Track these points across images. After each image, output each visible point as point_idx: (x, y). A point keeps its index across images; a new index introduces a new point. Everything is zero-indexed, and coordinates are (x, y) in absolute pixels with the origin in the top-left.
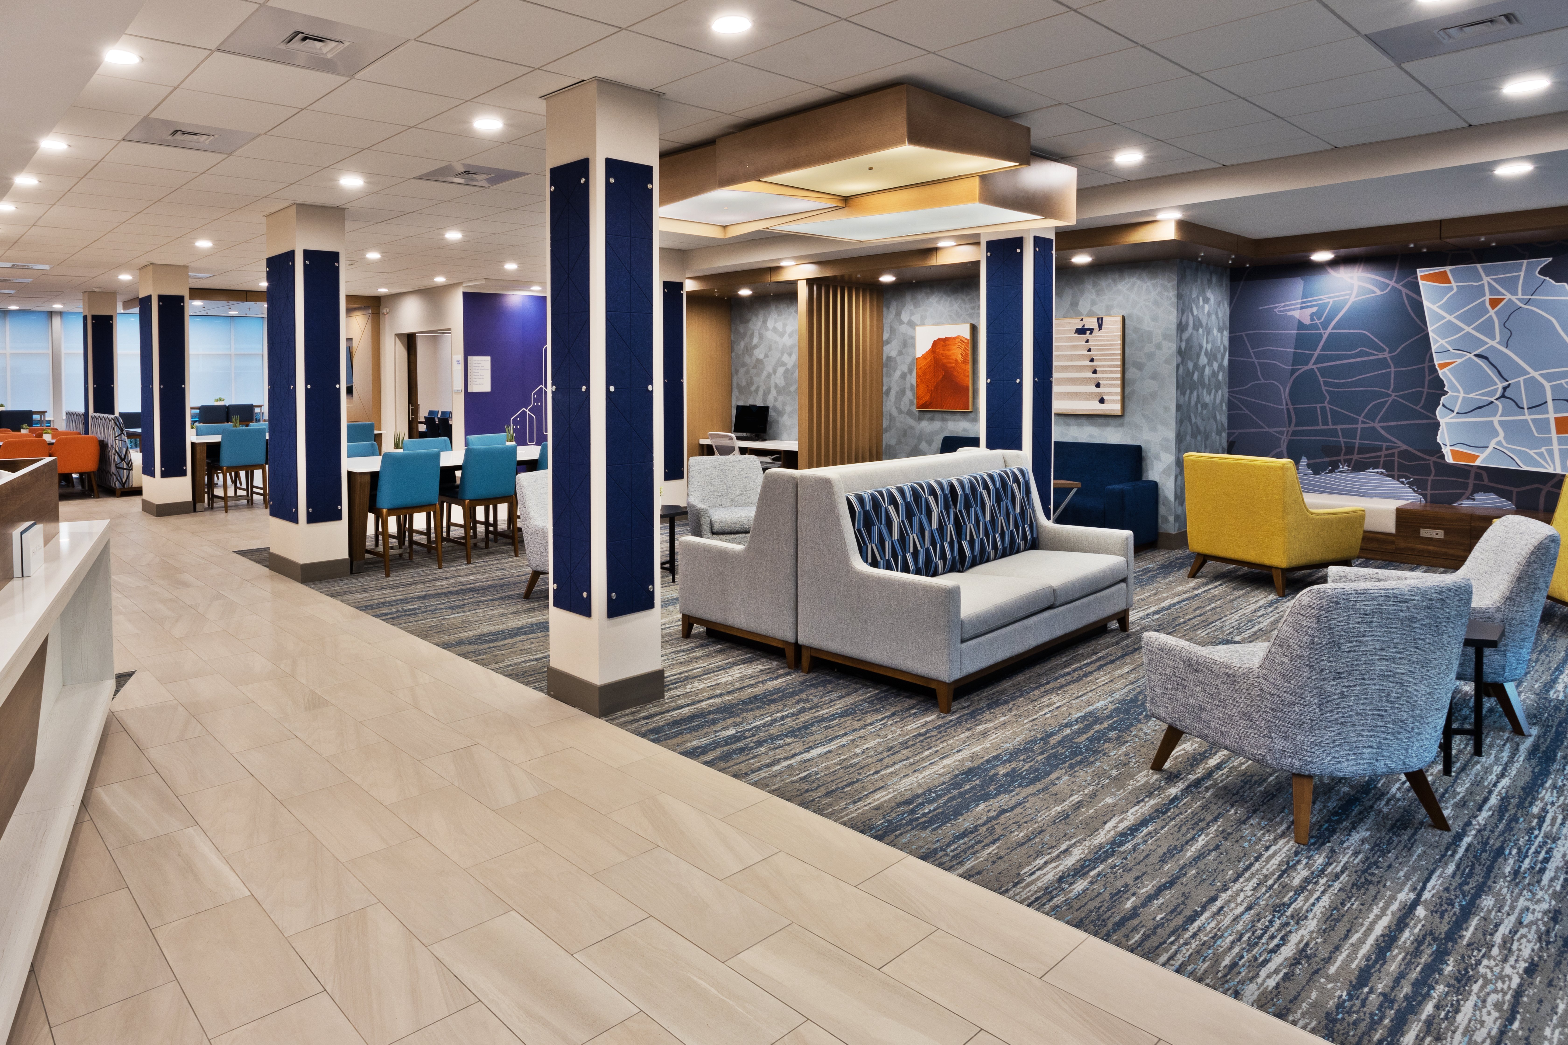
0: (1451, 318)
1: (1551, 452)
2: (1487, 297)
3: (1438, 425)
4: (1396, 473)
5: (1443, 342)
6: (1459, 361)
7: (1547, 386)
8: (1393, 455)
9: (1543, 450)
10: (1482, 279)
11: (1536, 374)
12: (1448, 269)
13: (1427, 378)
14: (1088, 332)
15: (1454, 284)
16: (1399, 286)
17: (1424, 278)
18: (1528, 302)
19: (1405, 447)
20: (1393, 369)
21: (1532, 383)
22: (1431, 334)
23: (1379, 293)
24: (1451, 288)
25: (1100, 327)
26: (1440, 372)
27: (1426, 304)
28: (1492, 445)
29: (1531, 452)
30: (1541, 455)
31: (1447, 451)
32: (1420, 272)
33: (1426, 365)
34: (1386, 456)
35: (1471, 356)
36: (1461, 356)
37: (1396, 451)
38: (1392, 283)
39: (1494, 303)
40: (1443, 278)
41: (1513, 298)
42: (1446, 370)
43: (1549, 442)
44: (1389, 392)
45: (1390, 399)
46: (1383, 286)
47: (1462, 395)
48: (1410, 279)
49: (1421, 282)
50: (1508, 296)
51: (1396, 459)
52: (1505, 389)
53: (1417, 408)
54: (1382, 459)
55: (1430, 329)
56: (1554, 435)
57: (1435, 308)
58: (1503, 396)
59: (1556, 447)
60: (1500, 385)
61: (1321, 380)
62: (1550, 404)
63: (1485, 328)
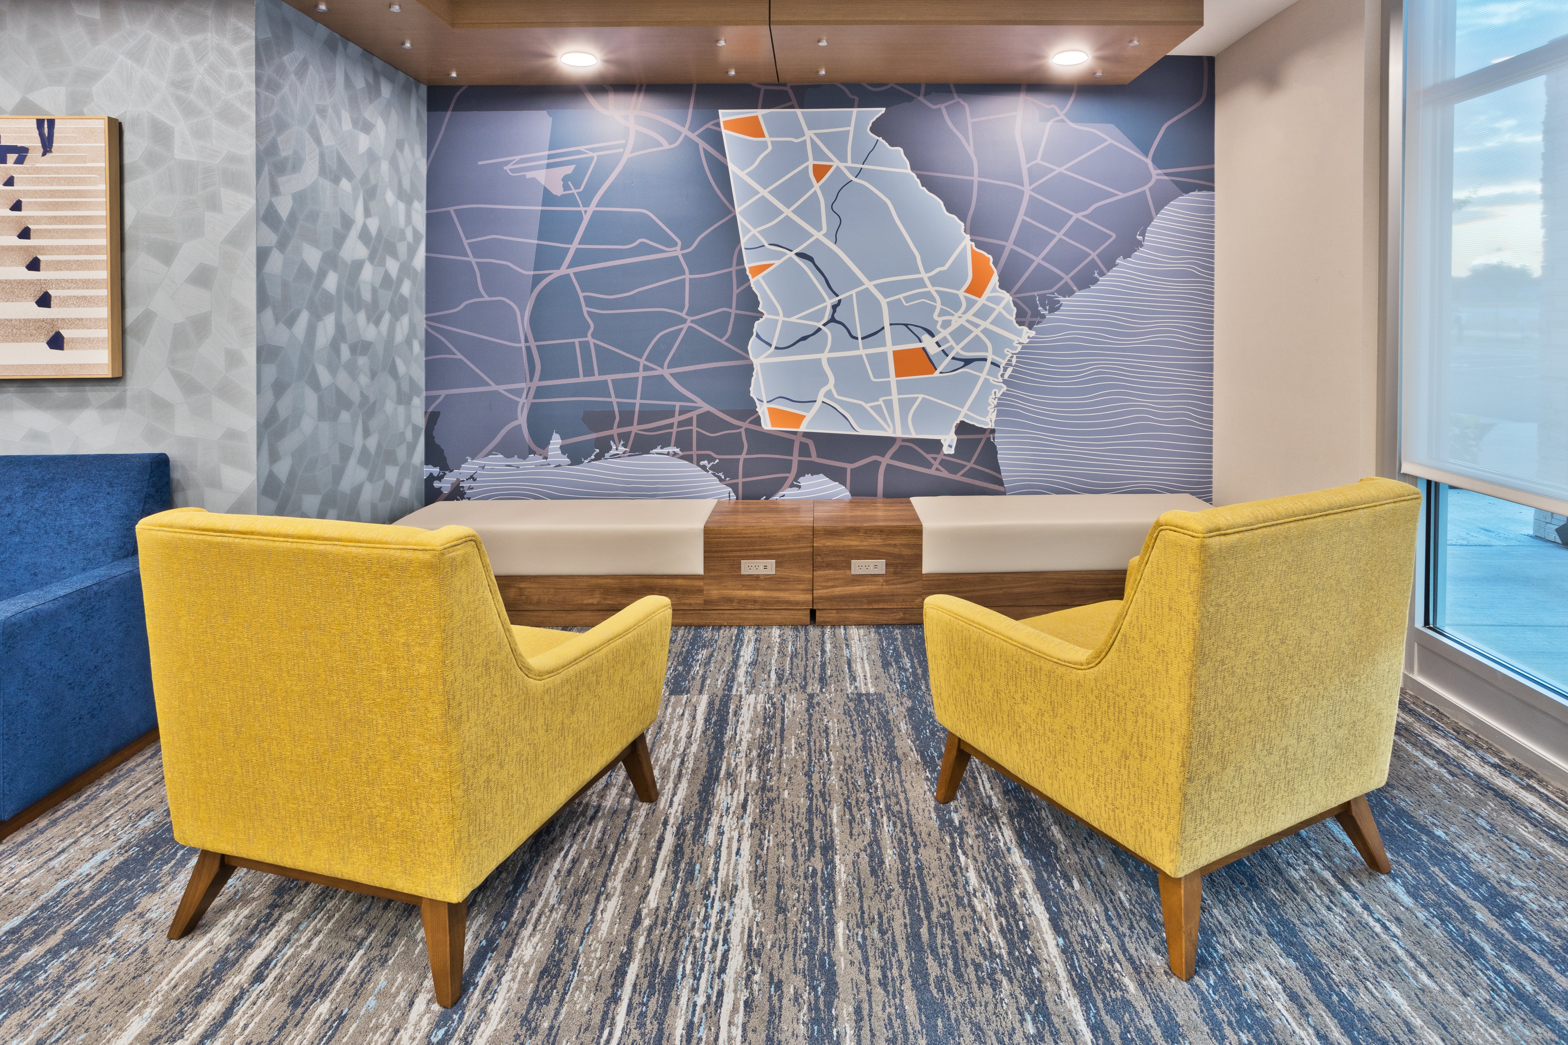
0: (764, 193)
1: (889, 403)
2: (811, 163)
3: (750, 368)
4: (695, 452)
5: (755, 231)
6: (777, 263)
7: (883, 302)
8: (689, 422)
9: (880, 400)
10: (803, 135)
11: (869, 285)
12: (760, 113)
13: (736, 292)
15: (768, 139)
16: (694, 136)
17: (731, 125)
18: (859, 173)
19: (706, 407)
20: (687, 276)
21: (867, 299)
22: (739, 219)
23: (666, 146)
24: (764, 145)
26: (752, 281)
27: (732, 168)
28: (821, 398)
29: (867, 406)
30: (878, 409)
31: (762, 410)
32: (725, 115)
33: (734, 269)
34: (681, 424)
35: (792, 255)
36: (780, 256)
37: (694, 415)
38: (685, 131)
39: (820, 172)
40: (753, 128)
41: (842, 166)
42: (759, 277)
43: (885, 389)
44: (683, 315)
45: (685, 327)
46: (672, 136)
47: (781, 318)
48: (709, 125)
49: (725, 132)
50: (836, 163)
51: (695, 428)
52: (835, 307)
53: (722, 341)
54: (675, 430)
55: (738, 210)
56: (892, 377)
57: (743, 175)
58: (832, 320)
59: (895, 397)
60: (830, 301)
61: (581, 295)
62: (887, 329)
63: (809, 212)
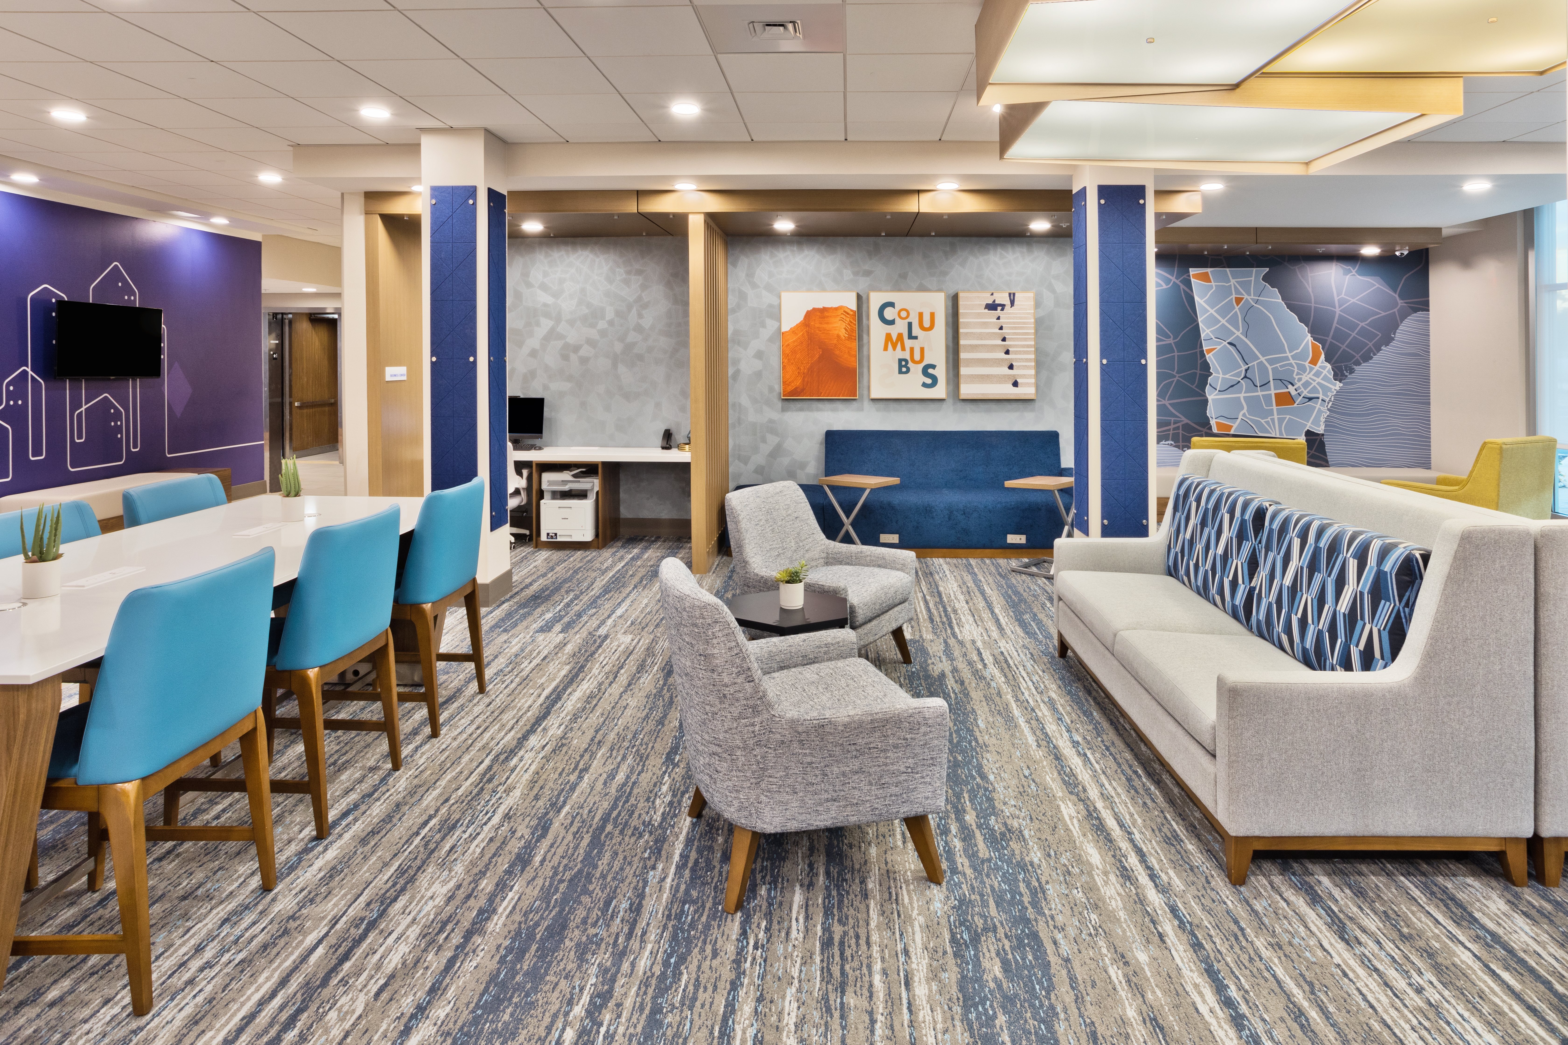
0: (1212, 311)
1: (1273, 422)
2: (1234, 296)
3: (1206, 401)
4: (1181, 444)
5: (1208, 331)
6: (1219, 347)
7: (1270, 368)
8: (1178, 428)
9: (1269, 419)
10: (1230, 281)
11: (1263, 359)
12: (1209, 270)
13: (1199, 362)
14: (999, 308)
15: (1213, 284)
16: (1178, 283)
17: (1195, 276)
18: (1257, 302)
19: (1186, 421)
20: (1176, 354)
21: (1261, 366)
22: (1200, 324)
23: (1166, 288)
24: (1212, 287)
25: (1012, 303)
26: (1207, 356)
27: (1196, 298)
28: (1240, 417)
29: (1263, 421)
30: (1268, 424)
31: (1213, 422)
32: (1193, 271)
33: (1198, 350)
34: (1174, 429)
35: (1225, 343)
36: (1220, 343)
37: (1180, 424)
38: (1174, 280)
39: (1239, 301)
40: (1205, 278)
41: (1249, 298)
42: (1210, 354)
43: (1271, 414)
44: (1174, 373)
45: (1175, 379)
46: (1168, 282)
47: (1221, 376)
48: (1185, 276)
49: (1192, 280)
50: (1246, 297)
51: (1181, 431)
52: (1246, 370)
53: (1193, 387)
54: (1171, 432)
55: (1200, 320)
56: (1275, 407)
57: (1202, 302)
58: (1245, 377)
59: (1276, 418)
60: (1244, 368)
62: (1272, 382)
63: (1233, 321)
